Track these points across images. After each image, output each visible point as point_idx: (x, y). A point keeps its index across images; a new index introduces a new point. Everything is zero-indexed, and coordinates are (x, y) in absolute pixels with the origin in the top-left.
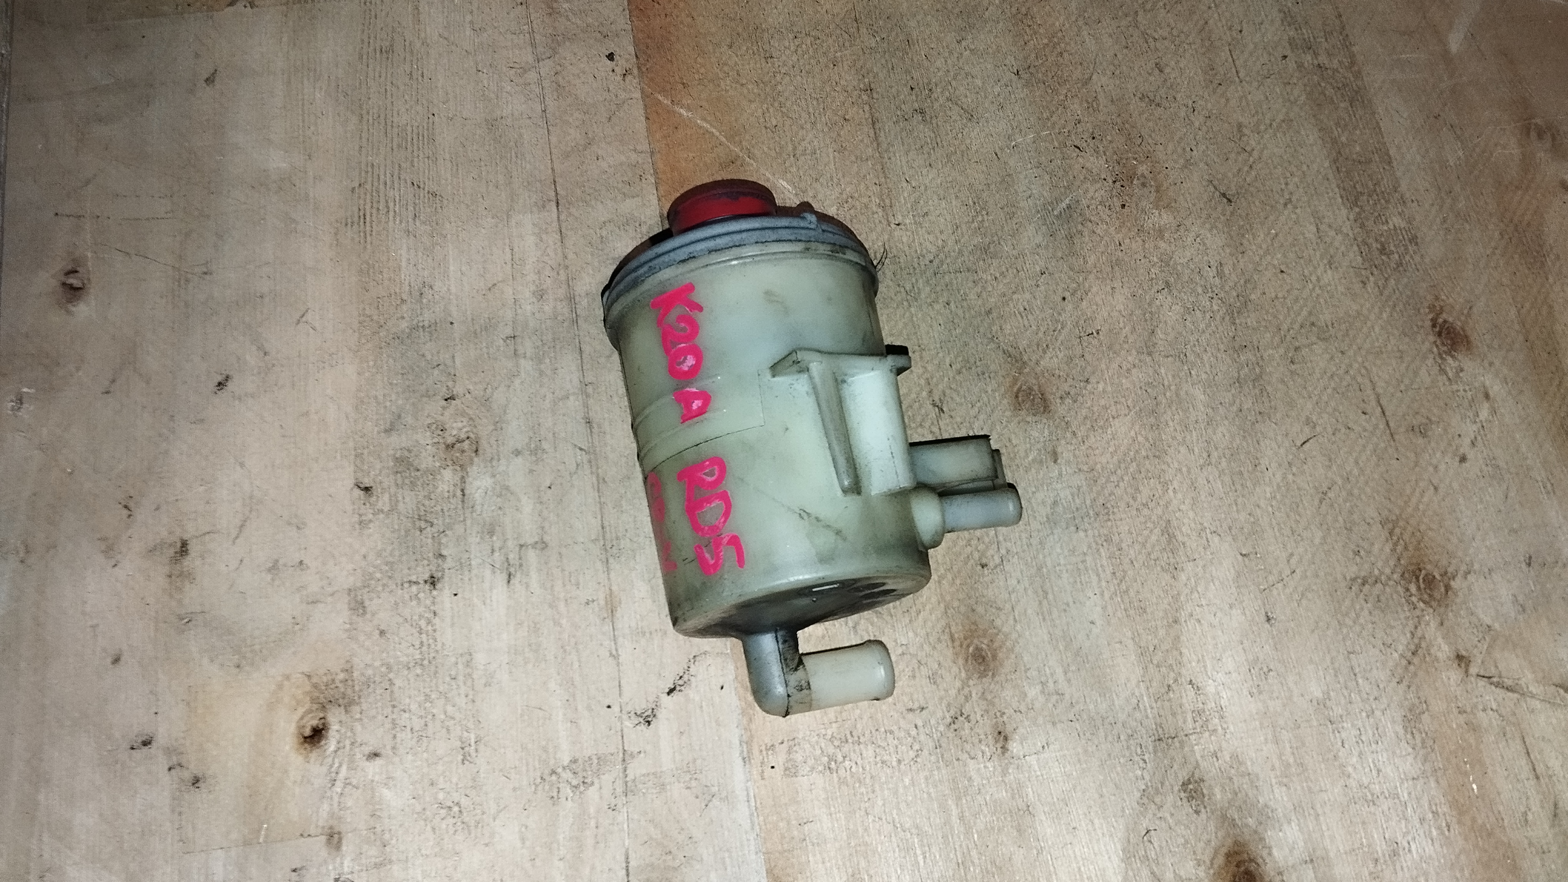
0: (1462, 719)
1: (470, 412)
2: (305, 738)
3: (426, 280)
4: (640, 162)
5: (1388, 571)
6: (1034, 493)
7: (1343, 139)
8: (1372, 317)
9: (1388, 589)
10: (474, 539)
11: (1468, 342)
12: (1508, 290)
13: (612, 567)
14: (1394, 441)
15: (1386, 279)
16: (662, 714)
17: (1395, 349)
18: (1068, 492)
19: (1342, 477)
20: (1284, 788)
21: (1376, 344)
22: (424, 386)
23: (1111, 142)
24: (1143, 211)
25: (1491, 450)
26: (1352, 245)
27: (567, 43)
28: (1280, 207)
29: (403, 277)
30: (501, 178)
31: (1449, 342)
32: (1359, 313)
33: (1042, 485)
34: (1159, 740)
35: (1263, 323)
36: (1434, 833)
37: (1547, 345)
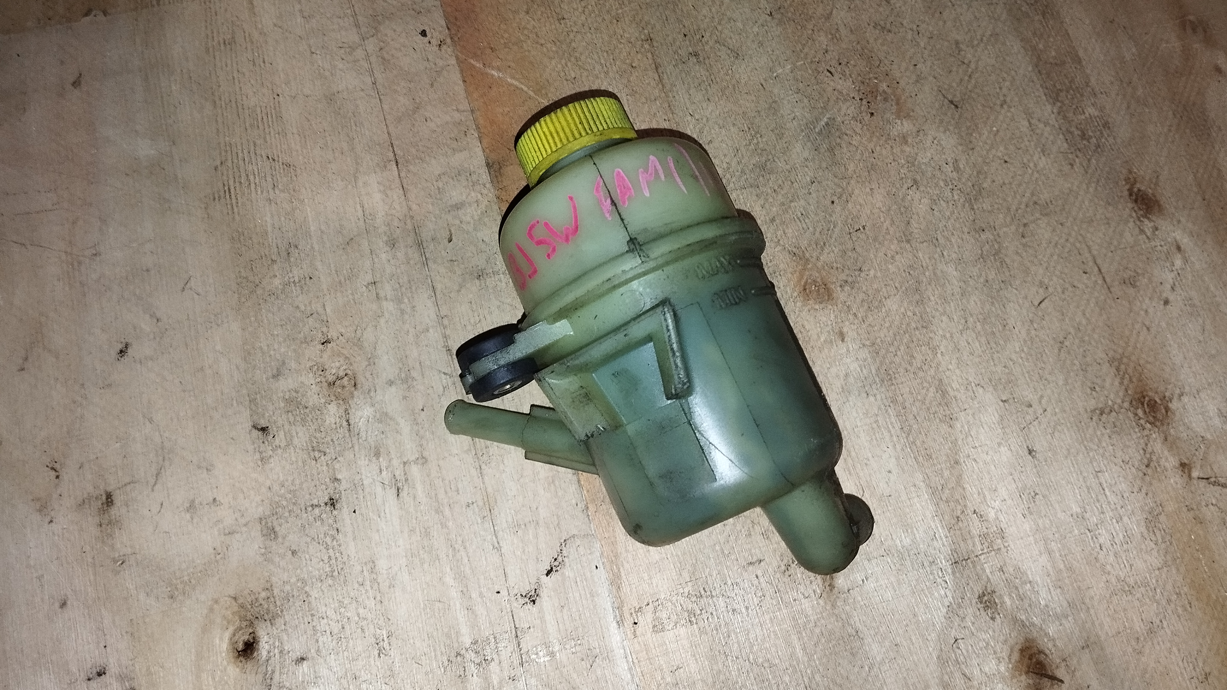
0: (1191, 515)
1: (345, 352)
2: (239, 652)
3: (291, 241)
4: (463, 119)
5: (1119, 401)
6: (828, 368)
7: (1041, 46)
8: (1082, 193)
9: (1121, 417)
10: (363, 462)
11: (1159, 206)
12: (1183, 158)
13: (484, 472)
14: (1111, 292)
15: (1089, 160)
16: (544, 594)
17: (1103, 217)
18: (856, 365)
19: (1073, 327)
20: (1059, 590)
21: (1088, 215)
22: (302, 333)
23: (855, 66)
24: (888, 121)
25: (1187, 292)
26: (1058, 135)
27: (387, 22)
28: (998, 108)
29: (270, 241)
30: (345, 145)
31: (1144, 207)
32: (1071, 190)
33: (835, 362)
34: (955, 563)
35: (996, 206)
36: (1180, 610)
37: (1220, 201)
